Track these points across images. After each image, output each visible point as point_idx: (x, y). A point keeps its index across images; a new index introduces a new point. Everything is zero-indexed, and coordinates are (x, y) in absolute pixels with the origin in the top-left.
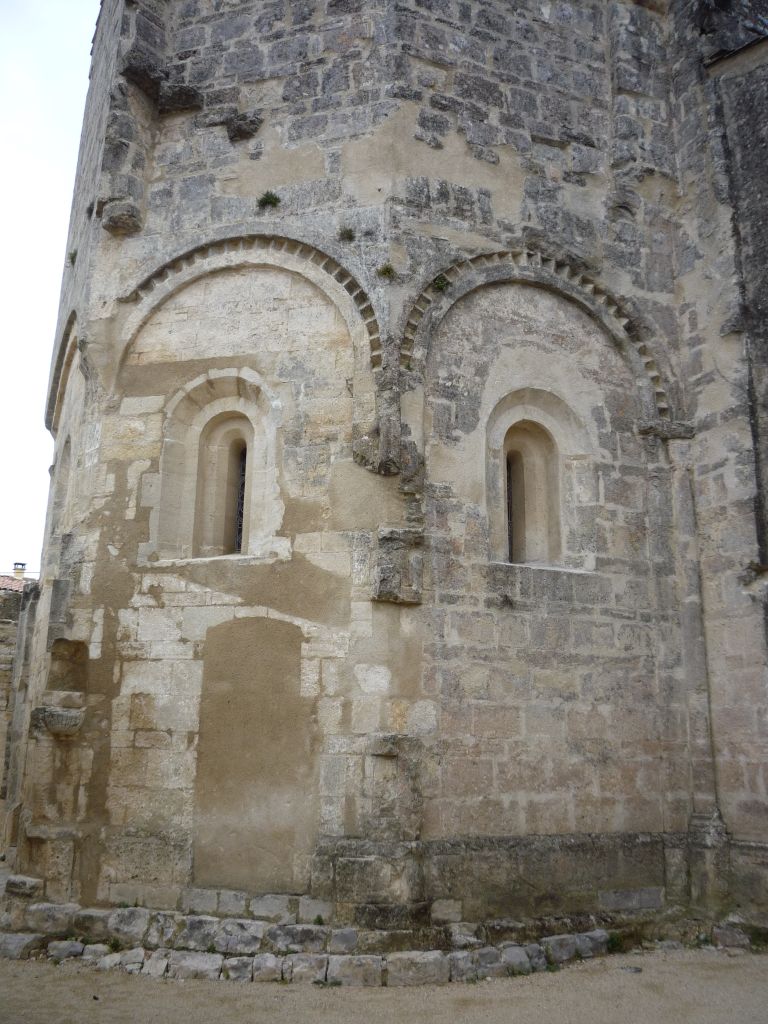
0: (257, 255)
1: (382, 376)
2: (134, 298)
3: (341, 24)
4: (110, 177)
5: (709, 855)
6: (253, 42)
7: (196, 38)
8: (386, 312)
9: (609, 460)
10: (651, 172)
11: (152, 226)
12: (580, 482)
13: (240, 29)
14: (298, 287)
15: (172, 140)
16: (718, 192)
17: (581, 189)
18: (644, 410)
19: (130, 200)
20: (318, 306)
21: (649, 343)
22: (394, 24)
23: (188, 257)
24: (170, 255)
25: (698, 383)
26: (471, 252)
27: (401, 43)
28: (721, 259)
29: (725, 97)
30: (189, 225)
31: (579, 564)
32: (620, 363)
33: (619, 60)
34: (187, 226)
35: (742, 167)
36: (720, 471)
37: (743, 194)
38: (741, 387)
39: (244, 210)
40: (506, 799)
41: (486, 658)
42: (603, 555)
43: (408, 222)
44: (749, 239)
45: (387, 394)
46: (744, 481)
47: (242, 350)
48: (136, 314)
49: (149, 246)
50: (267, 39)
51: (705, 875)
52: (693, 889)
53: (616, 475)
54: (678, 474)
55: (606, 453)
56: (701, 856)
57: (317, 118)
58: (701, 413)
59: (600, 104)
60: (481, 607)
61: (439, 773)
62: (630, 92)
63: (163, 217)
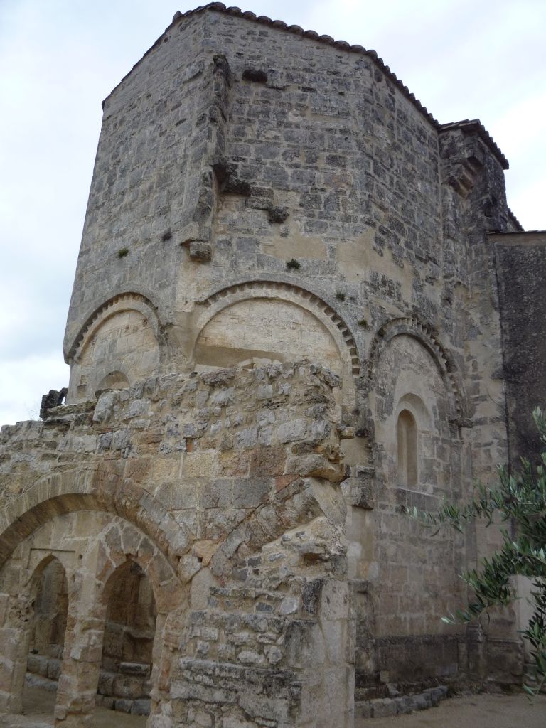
0: (284, 294)
1: (360, 381)
2: (205, 303)
3: (334, 171)
4: (198, 225)
5: (481, 646)
6: (281, 165)
7: (245, 151)
8: (363, 346)
9: (437, 436)
10: (459, 283)
11: (218, 261)
12: (426, 446)
13: (273, 155)
14: (307, 319)
15: (230, 210)
16: (493, 304)
17: (432, 287)
18: (451, 410)
19: (209, 244)
20: (319, 333)
21: (455, 374)
22: (365, 182)
23: (241, 286)
24: (231, 282)
25: (477, 399)
26: (393, 316)
27: (368, 193)
28: (492, 338)
29: (497, 254)
30: (244, 266)
31: (424, 490)
32: (442, 383)
33: (448, 220)
34: (242, 267)
35: (505, 293)
36: (488, 448)
37: (505, 308)
38: (502, 407)
39: (278, 266)
40: (402, 616)
41: (395, 540)
42: (436, 486)
43: (371, 296)
44: (508, 332)
45: (362, 392)
46: (502, 455)
47: (273, 349)
48: (206, 314)
49: (216, 274)
50: (290, 166)
51: (478, 657)
52: (470, 665)
53: (440, 443)
54: (465, 446)
55: (437, 431)
56: (477, 647)
57: (322, 223)
58: (477, 416)
59: (439, 242)
60: (394, 512)
61: (379, 601)
62: (452, 239)
63: (226, 257)
